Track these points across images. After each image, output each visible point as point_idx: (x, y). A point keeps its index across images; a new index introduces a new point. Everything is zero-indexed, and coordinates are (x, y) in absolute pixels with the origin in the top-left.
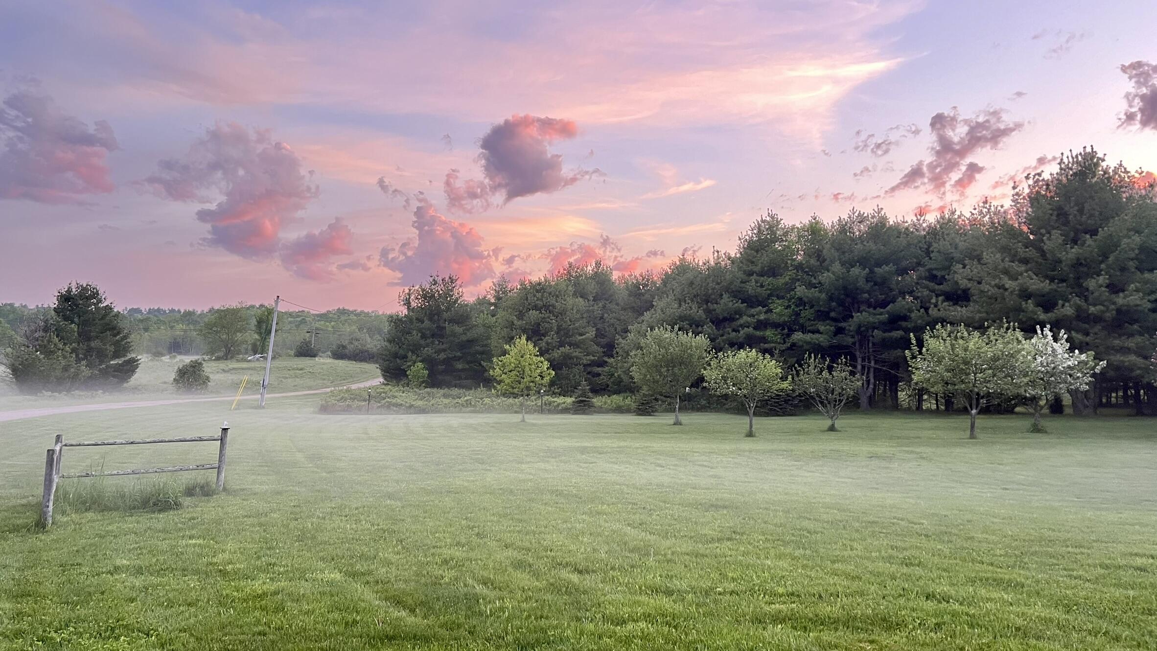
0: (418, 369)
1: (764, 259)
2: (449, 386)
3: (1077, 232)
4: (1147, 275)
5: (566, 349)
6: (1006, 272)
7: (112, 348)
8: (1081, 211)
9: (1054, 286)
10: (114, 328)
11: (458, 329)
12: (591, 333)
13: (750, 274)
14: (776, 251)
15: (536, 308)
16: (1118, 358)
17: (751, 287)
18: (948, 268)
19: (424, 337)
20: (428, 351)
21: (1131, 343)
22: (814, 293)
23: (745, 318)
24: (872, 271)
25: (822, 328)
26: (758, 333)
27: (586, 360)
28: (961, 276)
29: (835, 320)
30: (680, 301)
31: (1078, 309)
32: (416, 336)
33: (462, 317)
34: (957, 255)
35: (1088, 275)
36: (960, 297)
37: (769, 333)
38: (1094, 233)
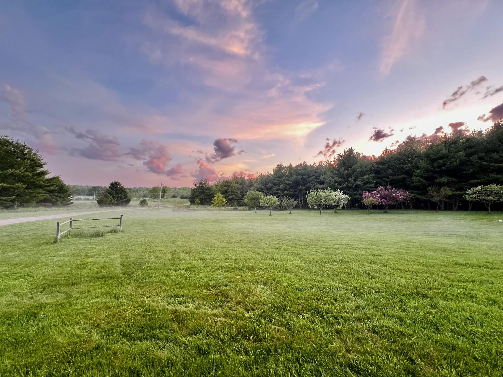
0: (198, 201)
1: (279, 174)
2: (206, 205)
3: (347, 167)
4: (362, 177)
5: (233, 196)
6: (332, 177)
7: (124, 196)
8: (348, 163)
9: (342, 180)
10: (124, 192)
11: (208, 191)
12: (239, 192)
13: (275, 178)
14: (282, 172)
15: (226, 186)
16: (355, 196)
17: (275, 181)
18: (320, 176)
19: (199, 193)
20: (200, 197)
21: (358, 193)
22: (290, 182)
23: (274, 188)
24: (303, 177)
25: (291, 190)
26: (277, 192)
27: (238, 198)
28: (322, 178)
29: (294, 188)
30: (259, 184)
31: (347, 185)
32: (197, 193)
33: (209, 189)
34: (322, 173)
35: (349, 177)
36: (322, 183)
37: (279, 191)
38: (351, 168)
